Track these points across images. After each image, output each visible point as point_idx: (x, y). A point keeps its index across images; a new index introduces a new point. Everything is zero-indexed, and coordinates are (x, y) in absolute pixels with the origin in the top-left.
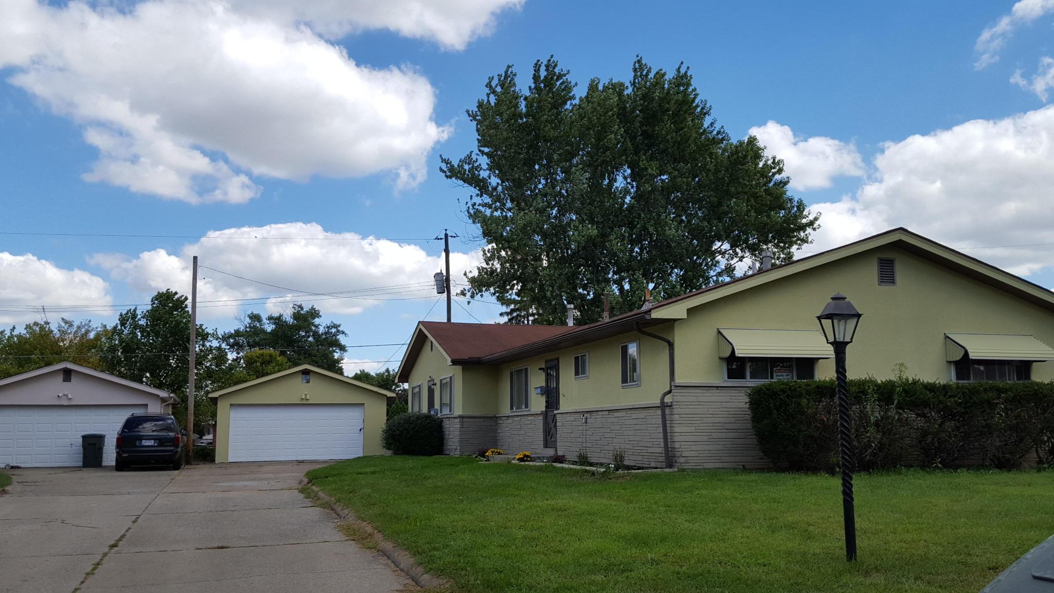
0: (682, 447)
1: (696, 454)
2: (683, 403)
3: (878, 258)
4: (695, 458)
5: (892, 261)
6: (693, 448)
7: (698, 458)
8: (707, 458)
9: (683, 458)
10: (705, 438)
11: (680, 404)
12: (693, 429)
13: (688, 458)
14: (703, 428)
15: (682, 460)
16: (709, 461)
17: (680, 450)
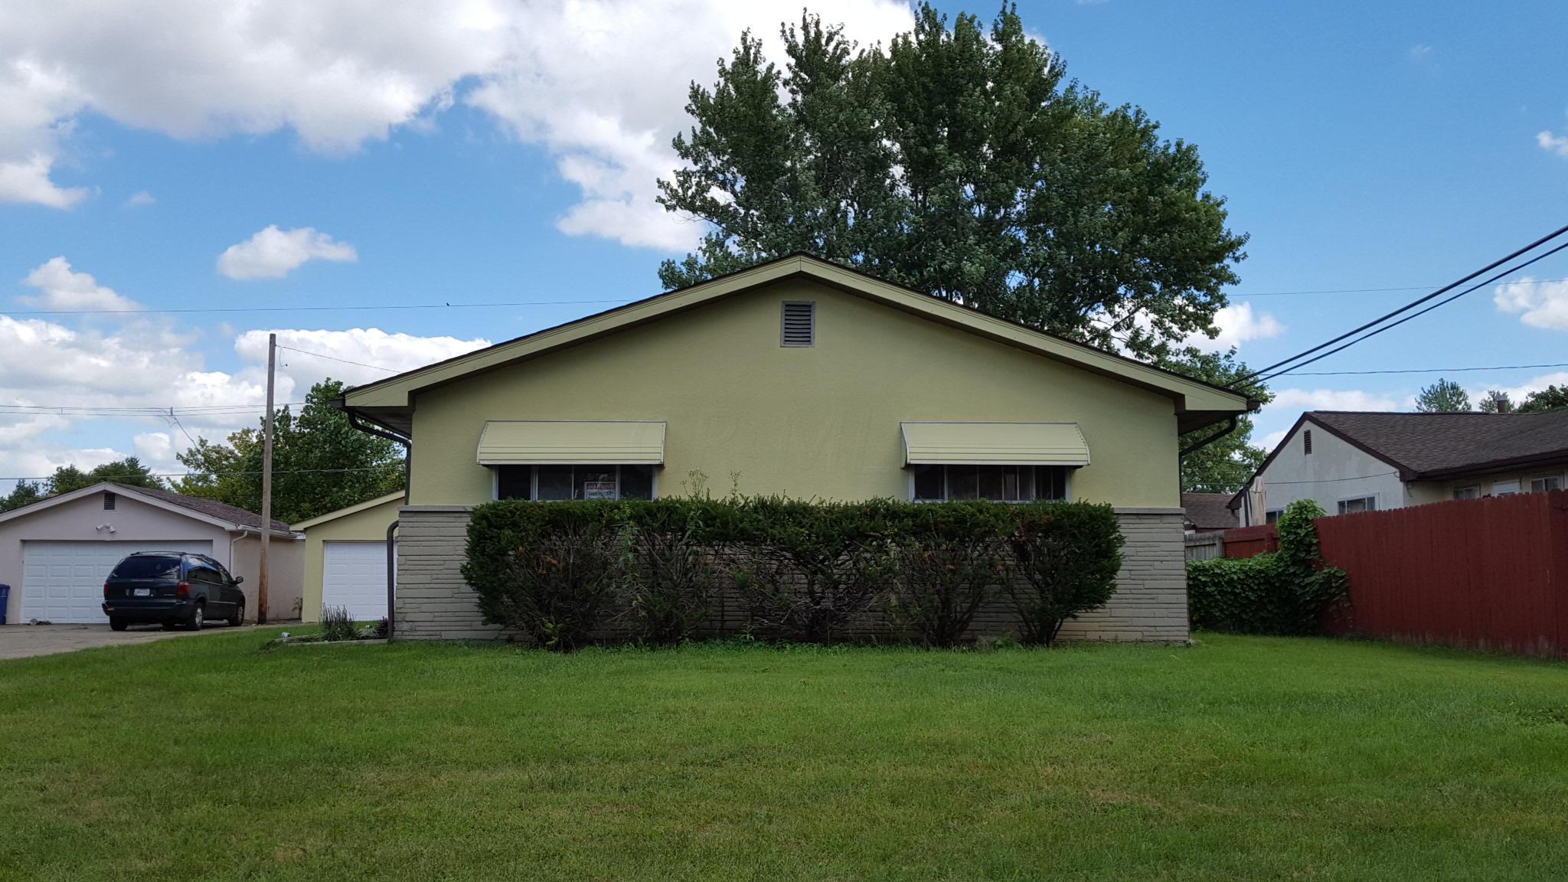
0: (407, 606)
1: (430, 617)
2: (414, 538)
3: (784, 302)
4: (428, 624)
5: (810, 306)
6: (424, 608)
7: (433, 624)
8: (448, 623)
9: (406, 624)
10: (448, 593)
11: (409, 539)
12: (427, 579)
13: (416, 624)
14: (446, 576)
15: (405, 626)
16: (452, 628)
17: (402, 611)
